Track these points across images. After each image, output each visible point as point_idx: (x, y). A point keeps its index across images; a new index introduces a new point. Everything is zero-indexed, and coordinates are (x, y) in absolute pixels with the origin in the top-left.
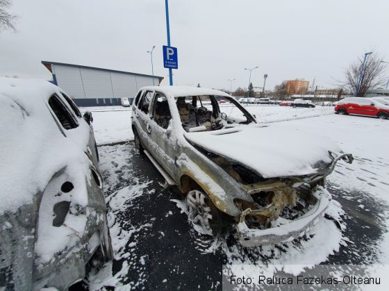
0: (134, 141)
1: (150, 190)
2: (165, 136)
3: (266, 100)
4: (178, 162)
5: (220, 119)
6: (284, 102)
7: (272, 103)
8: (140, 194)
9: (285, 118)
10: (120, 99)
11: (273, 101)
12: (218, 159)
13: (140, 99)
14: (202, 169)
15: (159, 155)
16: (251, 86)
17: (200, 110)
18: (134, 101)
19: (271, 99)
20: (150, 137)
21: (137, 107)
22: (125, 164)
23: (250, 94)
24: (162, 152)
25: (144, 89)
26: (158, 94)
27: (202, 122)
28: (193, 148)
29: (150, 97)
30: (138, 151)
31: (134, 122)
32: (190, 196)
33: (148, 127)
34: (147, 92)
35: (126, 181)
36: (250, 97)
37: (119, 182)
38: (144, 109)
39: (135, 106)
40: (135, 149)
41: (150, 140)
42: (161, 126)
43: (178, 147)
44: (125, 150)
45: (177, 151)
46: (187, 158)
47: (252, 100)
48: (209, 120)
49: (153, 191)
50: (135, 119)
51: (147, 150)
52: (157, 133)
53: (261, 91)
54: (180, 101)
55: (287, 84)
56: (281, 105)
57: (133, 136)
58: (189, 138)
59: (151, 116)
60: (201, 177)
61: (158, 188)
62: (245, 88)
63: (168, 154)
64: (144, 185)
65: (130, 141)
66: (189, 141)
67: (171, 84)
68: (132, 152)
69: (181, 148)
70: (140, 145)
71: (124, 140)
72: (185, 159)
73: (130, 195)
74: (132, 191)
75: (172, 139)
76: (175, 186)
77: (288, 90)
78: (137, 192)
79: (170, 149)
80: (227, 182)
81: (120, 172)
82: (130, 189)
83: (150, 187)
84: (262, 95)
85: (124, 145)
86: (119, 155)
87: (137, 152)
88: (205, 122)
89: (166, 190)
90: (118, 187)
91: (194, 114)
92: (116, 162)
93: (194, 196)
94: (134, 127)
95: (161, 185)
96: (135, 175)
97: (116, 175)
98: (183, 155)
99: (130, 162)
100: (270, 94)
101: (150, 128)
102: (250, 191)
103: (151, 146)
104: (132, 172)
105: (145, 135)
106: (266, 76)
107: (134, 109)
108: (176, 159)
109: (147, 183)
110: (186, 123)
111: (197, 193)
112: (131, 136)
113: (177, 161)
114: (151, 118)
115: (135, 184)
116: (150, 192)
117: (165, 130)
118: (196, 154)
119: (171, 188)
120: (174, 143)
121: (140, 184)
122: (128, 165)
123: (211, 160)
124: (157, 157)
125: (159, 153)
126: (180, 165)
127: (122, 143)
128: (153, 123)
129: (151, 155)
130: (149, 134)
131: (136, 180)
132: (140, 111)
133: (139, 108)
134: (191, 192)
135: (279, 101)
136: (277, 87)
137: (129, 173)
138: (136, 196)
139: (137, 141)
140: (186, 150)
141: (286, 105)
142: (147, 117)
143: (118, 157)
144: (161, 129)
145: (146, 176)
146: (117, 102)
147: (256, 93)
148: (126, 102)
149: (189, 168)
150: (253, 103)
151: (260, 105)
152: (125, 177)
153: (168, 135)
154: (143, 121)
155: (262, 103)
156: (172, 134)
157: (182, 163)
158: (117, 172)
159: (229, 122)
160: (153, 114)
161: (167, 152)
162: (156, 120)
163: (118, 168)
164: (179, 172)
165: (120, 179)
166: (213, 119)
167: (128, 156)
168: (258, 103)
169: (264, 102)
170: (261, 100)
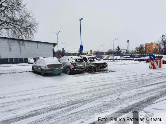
11: (131, 58)
16: (118, 48)
47: (118, 57)
77: (144, 50)
106: (128, 41)
136: (136, 48)
150: (119, 60)
155: (125, 60)
168: (123, 60)
169: (126, 59)
170: (124, 58)
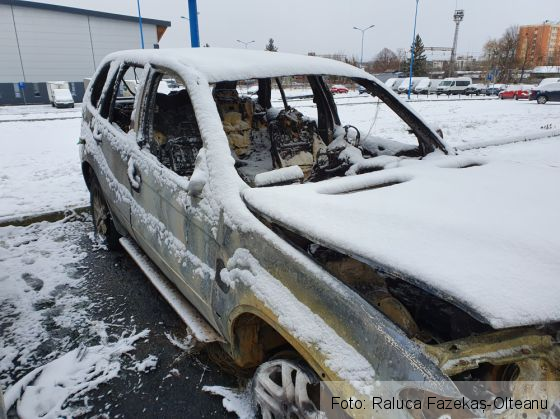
0: (91, 210)
1: (141, 359)
2: (183, 199)
3: (460, 84)
4: (225, 275)
5: (342, 143)
6: (512, 88)
7: (478, 92)
8: (112, 371)
9: (516, 134)
10: (43, 87)
11: (478, 86)
12: (344, 266)
13: (105, 88)
14: (300, 298)
15: (166, 255)
16: (418, 46)
17: (281, 117)
18: (88, 94)
19: (475, 80)
20: (140, 200)
21: (96, 112)
22: (64, 279)
23: (417, 66)
24: (177, 245)
25: (117, 58)
26: (159, 73)
27: (290, 153)
28: (270, 235)
29: (136, 82)
30: (102, 239)
31: (90, 155)
32: (263, 377)
33: (131, 169)
34: (127, 66)
35: (67, 332)
36: (417, 75)
37: (46, 336)
38: (119, 116)
39: (92, 109)
40: (91, 235)
41: (138, 210)
42: (169, 166)
43: (226, 231)
44: (62, 239)
45: (223, 241)
46: (253, 262)
47: (423, 82)
48: (309, 148)
49: (150, 361)
50: (92, 147)
51: (128, 236)
52: (158, 189)
53: (447, 56)
54: (224, 92)
55: (520, 38)
56: (503, 97)
57: (87, 195)
58: (257, 204)
59: (141, 137)
60: (298, 320)
61: (166, 354)
62: (402, 49)
63: (195, 252)
64: (124, 345)
65: (79, 211)
66: (258, 214)
67: (195, 43)
68: (86, 243)
69: (235, 236)
70: (108, 222)
71: (58, 207)
72: (248, 267)
73: (82, 375)
74: (87, 364)
75: (208, 208)
76: (216, 345)
77: (523, 54)
78: (103, 365)
79: (200, 237)
80: (379, 338)
81: (49, 304)
82: (81, 357)
83: (140, 350)
84: (449, 69)
85: (58, 224)
86: (46, 254)
87: (100, 242)
88: (297, 152)
89: (190, 358)
90: (44, 352)
91: (264, 129)
92: (37, 275)
93: (277, 378)
94: (89, 170)
95: (175, 342)
96: (97, 315)
97: (38, 315)
98: (241, 254)
99: (80, 272)
100: (472, 66)
101: (136, 172)
102: (449, 365)
103: (143, 226)
104: (85, 305)
105: (123, 194)
106: (459, 15)
107: (88, 117)
108: (220, 265)
109: (133, 338)
110: (242, 156)
111: (286, 368)
112: (81, 196)
113: (224, 273)
114: (141, 144)
115: (96, 341)
116: (141, 366)
117: (183, 181)
118: (278, 252)
119: (203, 351)
120: (213, 220)
121: (112, 340)
122: (74, 283)
123: (325, 268)
124: (159, 258)
125: (167, 249)
126: (232, 284)
127: (53, 217)
128: (148, 160)
129: (141, 251)
130: (136, 190)
131: (100, 328)
132: (106, 122)
133: (104, 114)
134: (265, 366)
135: (498, 86)
136: (490, 46)
137: (77, 306)
138: (100, 380)
139: (100, 211)
140: (248, 238)
141: (518, 96)
142: (128, 140)
143: (41, 260)
144: (171, 177)
145: (126, 315)
146: (35, 94)
147: (431, 63)
148: (64, 95)
149: (259, 295)
150: (424, 92)
151: (443, 97)
152: (65, 321)
153: (196, 194)
154: (117, 153)
155: (449, 93)
156: (207, 191)
157: (236, 277)
158: (39, 306)
159: (367, 153)
160: (145, 132)
161: (190, 244)
162: (154, 151)
163: (44, 294)
164: (229, 306)
165: (51, 326)
166: (319, 145)
167: (73, 255)
168: (439, 92)
169: (455, 88)
170: (447, 83)
